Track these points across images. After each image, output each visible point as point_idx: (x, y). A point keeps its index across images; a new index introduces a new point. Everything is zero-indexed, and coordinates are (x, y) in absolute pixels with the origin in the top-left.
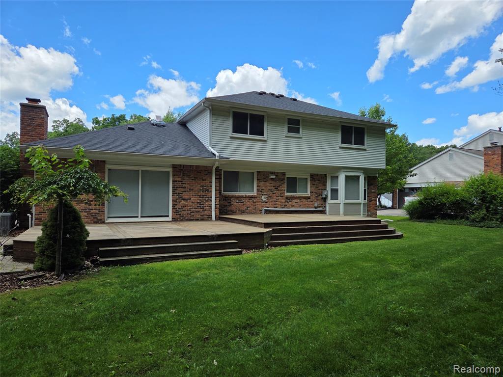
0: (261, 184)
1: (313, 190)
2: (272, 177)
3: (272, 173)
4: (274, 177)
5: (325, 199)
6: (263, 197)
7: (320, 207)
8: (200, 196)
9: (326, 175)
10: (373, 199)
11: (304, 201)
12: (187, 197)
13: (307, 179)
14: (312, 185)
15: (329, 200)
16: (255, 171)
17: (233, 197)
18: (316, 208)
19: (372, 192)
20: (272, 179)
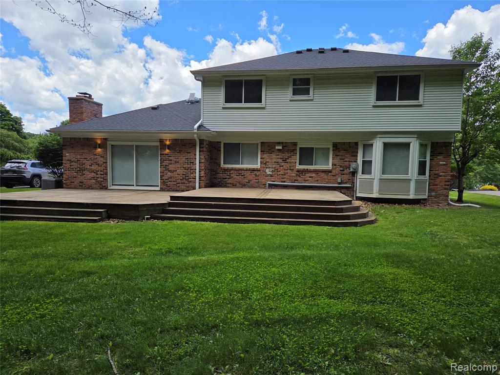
0: (265, 156)
1: (336, 162)
2: (277, 148)
3: (279, 143)
4: (280, 148)
5: (354, 173)
6: (267, 170)
7: (346, 183)
8: (185, 168)
9: (356, 144)
10: (441, 174)
11: (323, 175)
12: (173, 169)
13: (329, 148)
14: (335, 155)
15: (360, 175)
16: (259, 142)
17: (232, 169)
18: (339, 183)
19: (441, 165)
20: (278, 150)
